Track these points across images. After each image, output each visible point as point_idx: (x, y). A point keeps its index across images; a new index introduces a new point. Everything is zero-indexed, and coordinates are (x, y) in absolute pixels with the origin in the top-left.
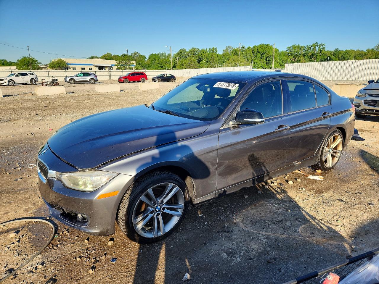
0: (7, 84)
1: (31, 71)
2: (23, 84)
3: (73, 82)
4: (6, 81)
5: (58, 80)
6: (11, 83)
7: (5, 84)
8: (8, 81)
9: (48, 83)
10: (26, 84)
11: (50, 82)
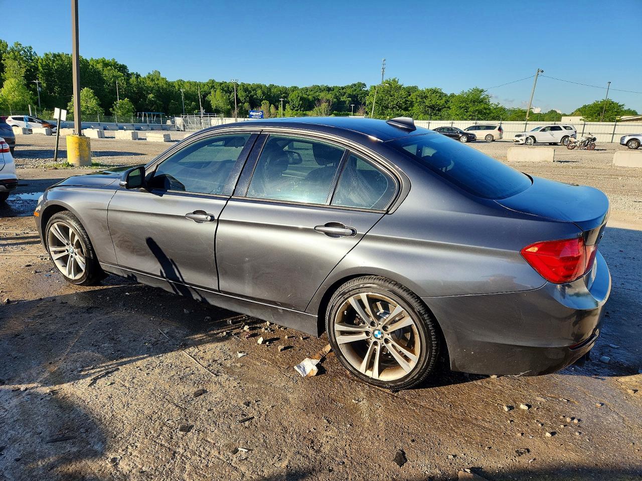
0: (524, 142)
1: (557, 123)
2: (550, 144)
3: (634, 145)
4: (524, 138)
5: (597, 140)
6: (529, 141)
7: (521, 142)
8: (527, 138)
9: (578, 144)
10: (555, 144)
11: (582, 143)
